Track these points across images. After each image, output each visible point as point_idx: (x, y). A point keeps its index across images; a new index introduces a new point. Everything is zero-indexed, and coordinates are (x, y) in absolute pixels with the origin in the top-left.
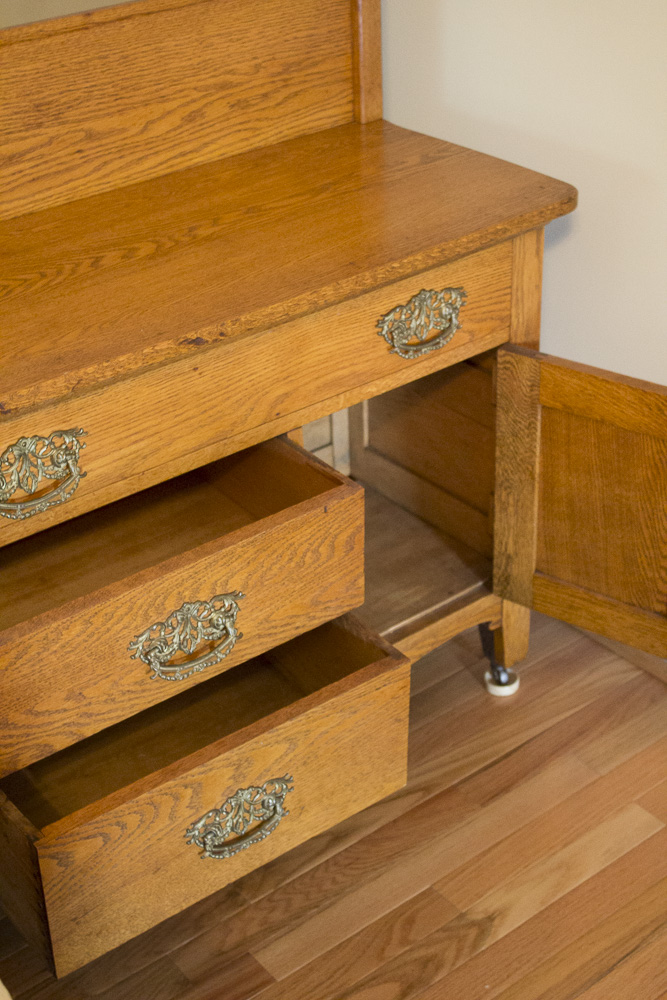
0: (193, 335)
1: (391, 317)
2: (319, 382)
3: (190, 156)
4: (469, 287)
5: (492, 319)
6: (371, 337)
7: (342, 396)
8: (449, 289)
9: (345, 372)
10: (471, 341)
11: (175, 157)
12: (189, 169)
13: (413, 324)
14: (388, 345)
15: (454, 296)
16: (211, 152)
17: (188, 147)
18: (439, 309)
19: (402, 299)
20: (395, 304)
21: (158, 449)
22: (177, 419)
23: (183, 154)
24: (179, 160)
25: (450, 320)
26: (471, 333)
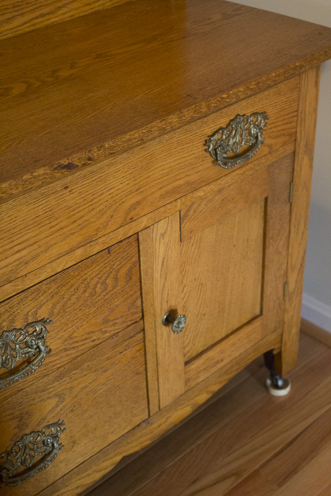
0: (65, 162)
1: (216, 137)
2: (162, 191)
3: (47, 17)
4: (270, 112)
5: (284, 135)
6: (201, 153)
7: (179, 201)
8: (255, 114)
9: (181, 182)
10: (270, 153)
11: (37, 18)
12: (47, 27)
13: (231, 142)
14: (212, 159)
15: (259, 118)
16: (63, 14)
17: (45, 10)
18: (249, 130)
19: (223, 122)
20: (218, 127)
21: (38, 255)
22: (53, 229)
23: (43, 16)
24: (40, 20)
25: (257, 138)
26: (270, 146)
